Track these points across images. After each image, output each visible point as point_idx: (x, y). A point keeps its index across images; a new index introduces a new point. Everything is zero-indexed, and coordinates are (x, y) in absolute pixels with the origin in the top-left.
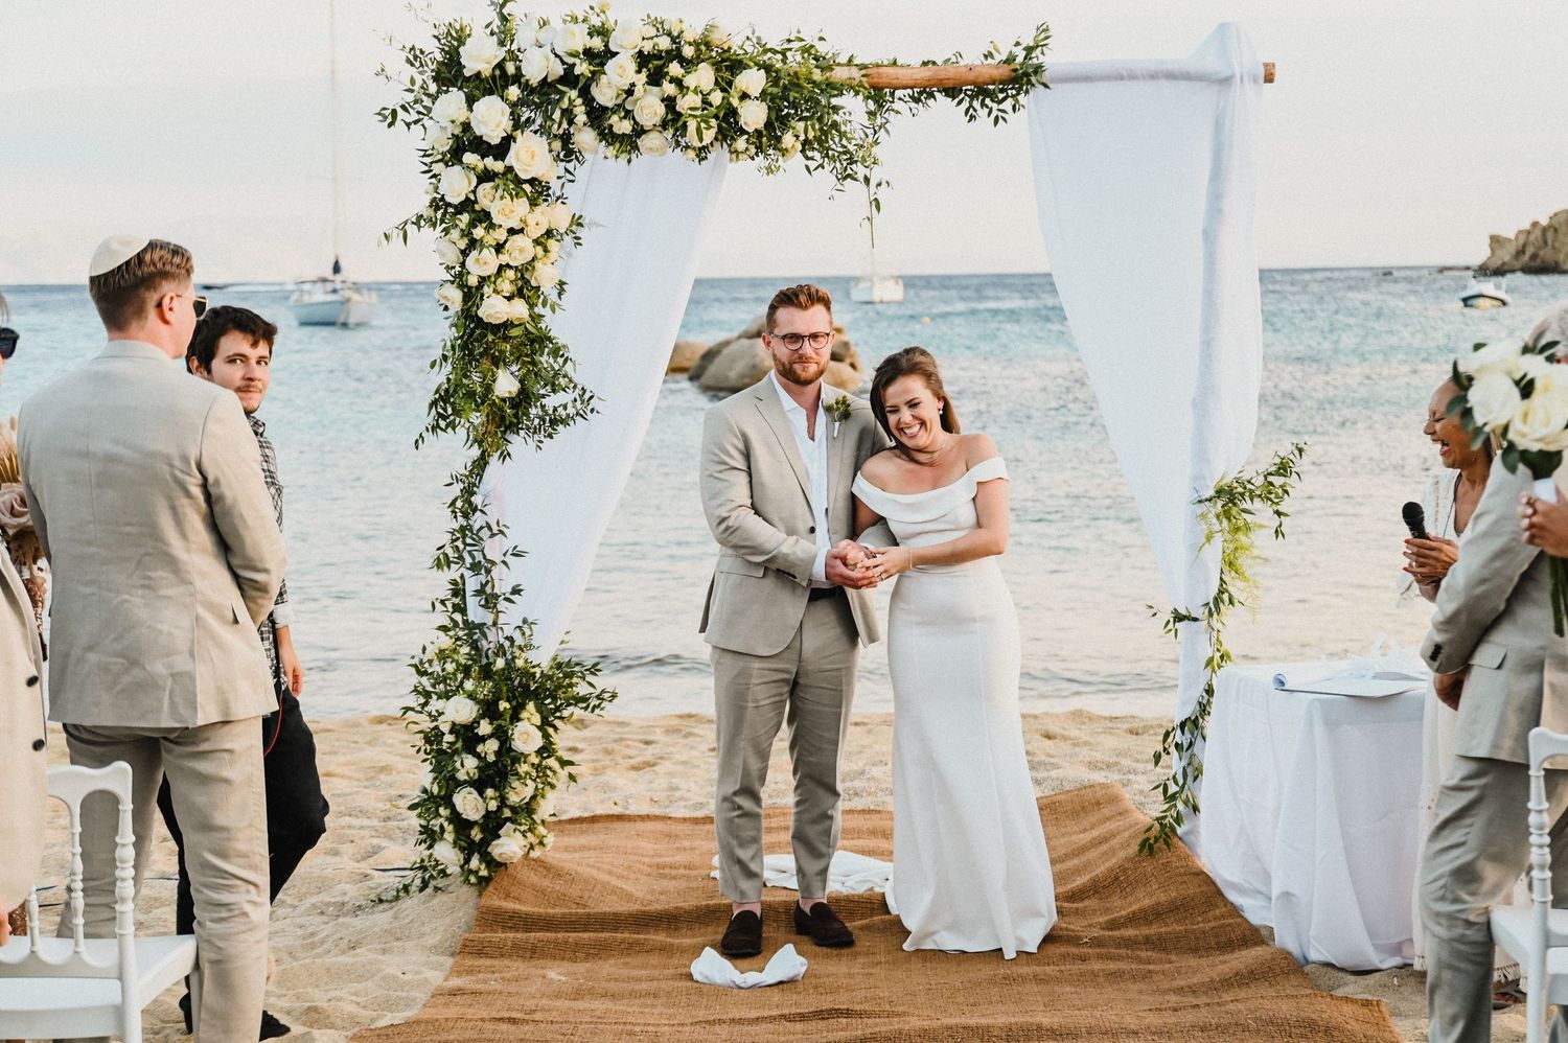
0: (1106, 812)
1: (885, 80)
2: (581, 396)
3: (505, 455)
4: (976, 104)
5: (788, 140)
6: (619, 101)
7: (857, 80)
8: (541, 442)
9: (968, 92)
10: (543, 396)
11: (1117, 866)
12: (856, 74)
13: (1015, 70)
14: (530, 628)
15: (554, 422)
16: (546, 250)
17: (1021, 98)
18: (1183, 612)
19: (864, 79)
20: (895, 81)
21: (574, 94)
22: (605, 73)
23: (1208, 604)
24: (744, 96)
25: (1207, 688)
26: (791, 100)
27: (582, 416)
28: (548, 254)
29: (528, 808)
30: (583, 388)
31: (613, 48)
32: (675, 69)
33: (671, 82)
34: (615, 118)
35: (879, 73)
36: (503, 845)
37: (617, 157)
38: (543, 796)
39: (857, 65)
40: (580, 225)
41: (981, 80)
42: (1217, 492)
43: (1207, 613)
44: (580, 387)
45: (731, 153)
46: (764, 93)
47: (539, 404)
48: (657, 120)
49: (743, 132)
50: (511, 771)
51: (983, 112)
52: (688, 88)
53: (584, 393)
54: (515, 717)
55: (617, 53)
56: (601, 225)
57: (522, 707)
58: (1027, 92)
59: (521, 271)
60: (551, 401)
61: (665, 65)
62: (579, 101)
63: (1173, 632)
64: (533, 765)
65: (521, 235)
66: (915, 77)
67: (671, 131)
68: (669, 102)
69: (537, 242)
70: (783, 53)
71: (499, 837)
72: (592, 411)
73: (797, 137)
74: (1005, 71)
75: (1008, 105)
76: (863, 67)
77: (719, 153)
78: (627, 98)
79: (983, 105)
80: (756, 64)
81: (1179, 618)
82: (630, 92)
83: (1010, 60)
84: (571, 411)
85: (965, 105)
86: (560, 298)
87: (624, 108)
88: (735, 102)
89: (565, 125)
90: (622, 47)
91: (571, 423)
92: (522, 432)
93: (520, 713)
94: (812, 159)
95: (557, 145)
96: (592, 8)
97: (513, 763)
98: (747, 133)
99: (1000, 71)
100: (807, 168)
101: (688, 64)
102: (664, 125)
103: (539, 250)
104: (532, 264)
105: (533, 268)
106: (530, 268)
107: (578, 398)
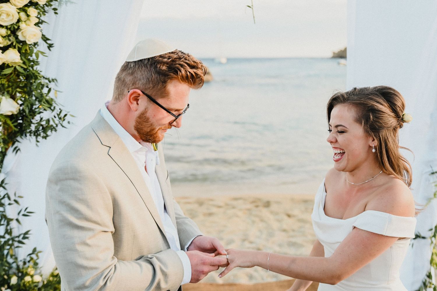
2: (58, 115)
3: (16, 150)
10: (40, 113)
14: (38, 256)
15: (45, 130)
18: (417, 233)
25: (428, 274)
27: (62, 125)
28: (30, 18)
30: (60, 110)
43: (432, 235)
44: (57, 108)
47: (36, 118)
53: (60, 112)
59: (10, 29)
65: (8, 4)
69: (23, 9)
72: (69, 122)
91: (55, 129)
92: (28, 135)
103: (23, 15)
104: (18, 24)
105: (19, 27)
106: (16, 27)
107: (56, 116)
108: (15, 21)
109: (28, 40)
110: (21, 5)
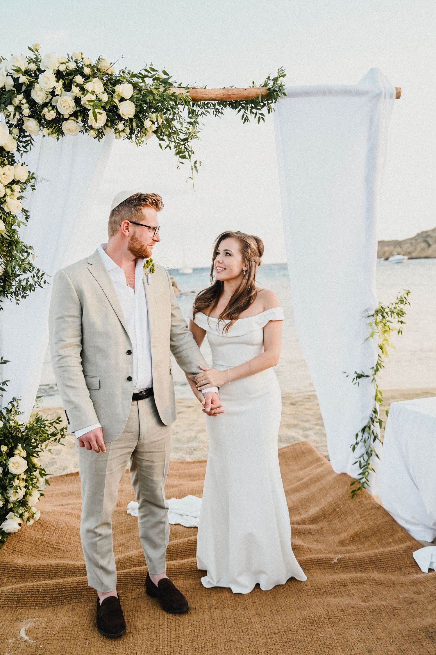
0: (309, 458)
1: (199, 95)
2: (37, 274)
4: (248, 112)
5: (147, 123)
6: (48, 100)
7: (185, 95)
8: (19, 300)
9: (243, 105)
10: (19, 275)
11: (334, 503)
12: (183, 91)
13: (269, 89)
14: (18, 403)
15: (24, 289)
16: (12, 191)
17: (273, 105)
18: (359, 372)
19: (188, 94)
20: (205, 96)
21: (20, 97)
22: (38, 83)
23: (373, 368)
24: (122, 99)
25: (374, 410)
26: (148, 101)
27: (39, 285)
28: (14, 193)
29: (23, 503)
30: (38, 269)
31: (42, 68)
32: (79, 79)
33: (76, 87)
34: (45, 110)
35: (196, 91)
36: (8, 525)
37: (49, 135)
38: (30, 495)
39: (184, 88)
40: (34, 178)
41: (251, 95)
42: (376, 312)
43: (374, 372)
44: (36, 269)
45: (116, 133)
46: (132, 97)
47: (17, 279)
48: (71, 111)
49: (122, 119)
50: (9, 485)
51: (251, 117)
52: (88, 91)
53: (39, 272)
54: (10, 454)
55: (45, 70)
56: (47, 181)
57: (15, 447)
58: (275, 102)
60: (23, 277)
61: (73, 78)
62: (24, 101)
63: (357, 384)
64: (23, 479)
66: (216, 93)
67: (80, 118)
68: (78, 101)
69: (7, 186)
70: (143, 77)
71: (7, 519)
72: (45, 282)
73: (153, 123)
74: (264, 91)
75: (265, 110)
76: (187, 88)
77: (110, 132)
78: (52, 98)
79: (251, 112)
80: (127, 81)
81: (360, 376)
82: (53, 93)
83: (266, 85)
84: (31, 282)
85: (242, 112)
86: (27, 221)
87: (51, 105)
88: (116, 101)
89: (18, 116)
90: (48, 68)
91: (33, 288)
92: (9, 295)
93: (13, 452)
94: (163, 140)
95: (16, 131)
96: (30, 49)
97: (10, 480)
98: (125, 120)
99: (261, 90)
100: (160, 145)
101: (87, 78)
102: (75, 114)
103: (8, 191)
104: (4, 198)
105: (5, 201)
106: (3, 201)
107: (35, 275)
108: (2, 196)
109: (12, 212)
110: (6, 183)
